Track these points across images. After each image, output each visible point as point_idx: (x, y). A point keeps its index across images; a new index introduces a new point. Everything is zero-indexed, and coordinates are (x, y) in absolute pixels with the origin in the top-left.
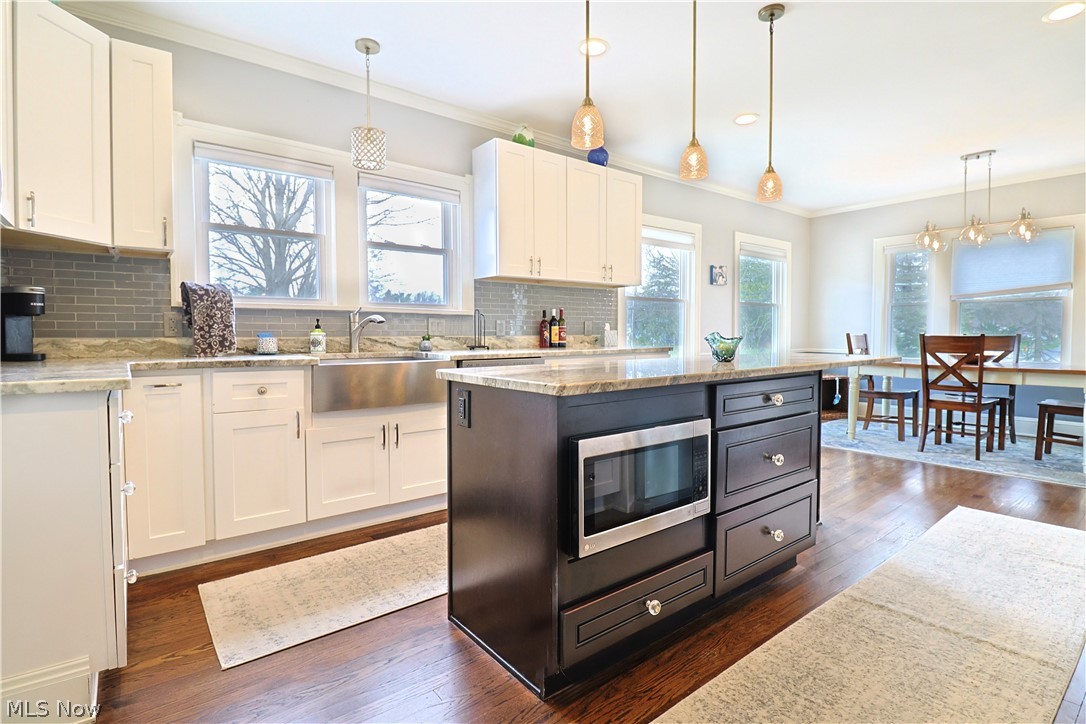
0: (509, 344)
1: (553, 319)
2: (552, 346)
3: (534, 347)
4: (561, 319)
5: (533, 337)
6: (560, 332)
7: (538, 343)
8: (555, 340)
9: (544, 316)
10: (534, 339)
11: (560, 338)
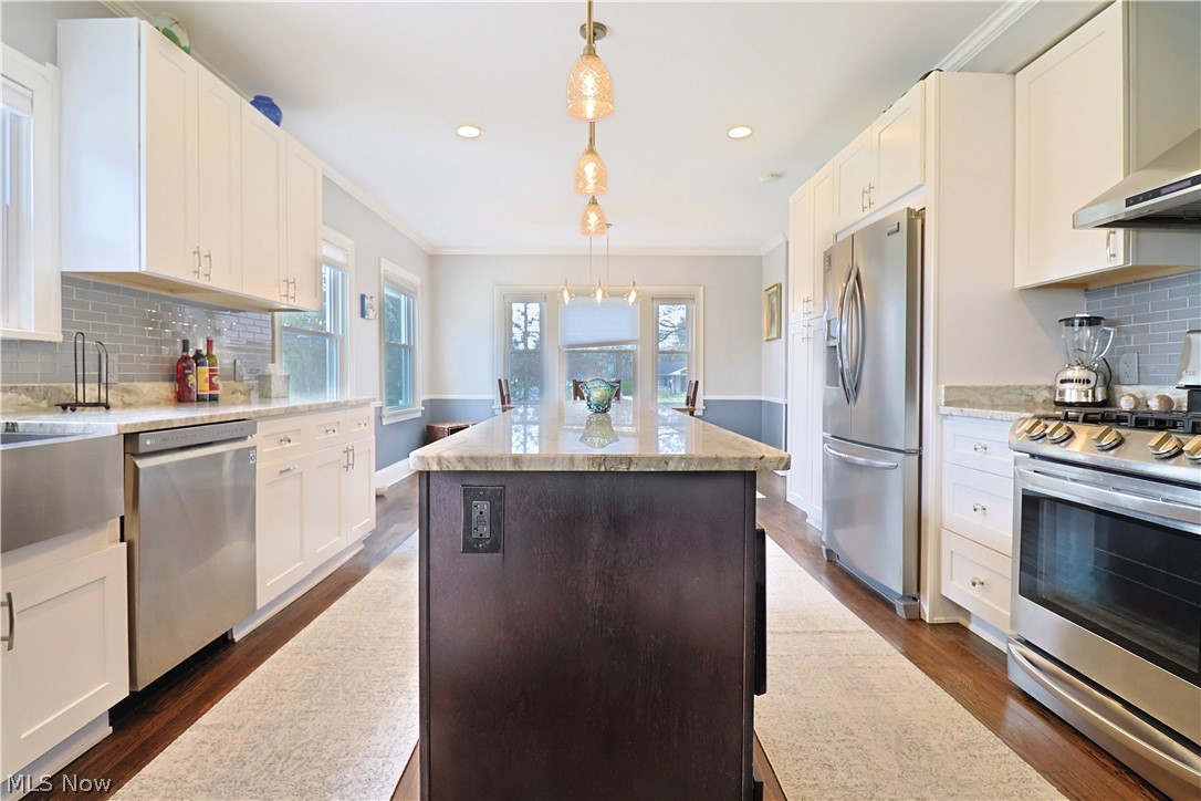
0: (127, 399)
1: (198, 355)
2: (200, 399)
3: (168, 403)
4: (209, 355)
5: (167, 385)
6: (211, 376)
7: (172, 396)
8: (205, 390)
9: (185, 349)
10: (166, 389)
11: (213, 387)
